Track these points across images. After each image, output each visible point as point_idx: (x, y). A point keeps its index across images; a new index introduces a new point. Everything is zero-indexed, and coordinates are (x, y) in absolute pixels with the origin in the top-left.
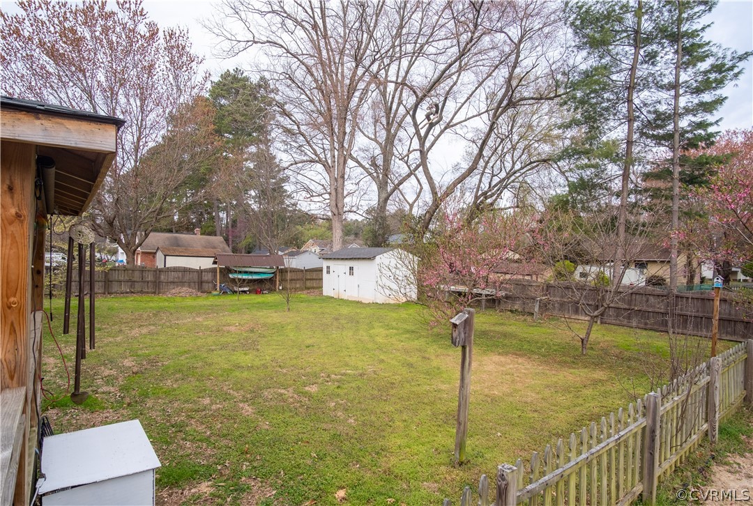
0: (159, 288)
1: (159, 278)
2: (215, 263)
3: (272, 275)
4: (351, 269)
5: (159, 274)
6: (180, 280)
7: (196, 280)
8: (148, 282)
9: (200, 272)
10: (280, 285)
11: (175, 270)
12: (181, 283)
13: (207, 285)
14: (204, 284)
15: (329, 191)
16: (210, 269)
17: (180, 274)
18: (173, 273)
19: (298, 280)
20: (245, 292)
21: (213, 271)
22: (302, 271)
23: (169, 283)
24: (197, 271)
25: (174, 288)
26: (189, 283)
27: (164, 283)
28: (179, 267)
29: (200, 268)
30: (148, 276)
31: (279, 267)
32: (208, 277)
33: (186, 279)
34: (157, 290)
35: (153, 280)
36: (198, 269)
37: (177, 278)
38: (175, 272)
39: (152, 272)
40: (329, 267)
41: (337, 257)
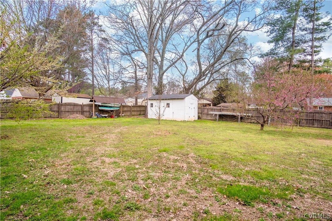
0: (61, 115)
1: (61, 109)
2: (91, 101)
3: (118, 109)
4: (168, 104)
5: (61, 107)
6: (72, 110)
7: (80, 110)
8: (54, 111)
9: (82, 106)
10: (123, 113)
12: (73, 112)
13: (86, 113)
15: (146, 66)
16: (88, 104)
17: (72, 107)
18: (68, 106)
19: (128, 111)
20: (106, 117)
21: (91, 106)
22: (130, 107)
23: (66, 112)
24: (81, 106)
25: (69, 115)
26: (77, 112)
27: (63, 112)
28: (71, 103)
29: (83, 103)
30: (54, 107)
31: (122, 104)
32: (87, 109)
33: (75, 110)
34: (60, 116)
35: (57, 110)
36: (82, 104)
37: (70, 109)
38: (69, 106)
39: (56, 105)
40: (152, 104)
41: (159, 98)
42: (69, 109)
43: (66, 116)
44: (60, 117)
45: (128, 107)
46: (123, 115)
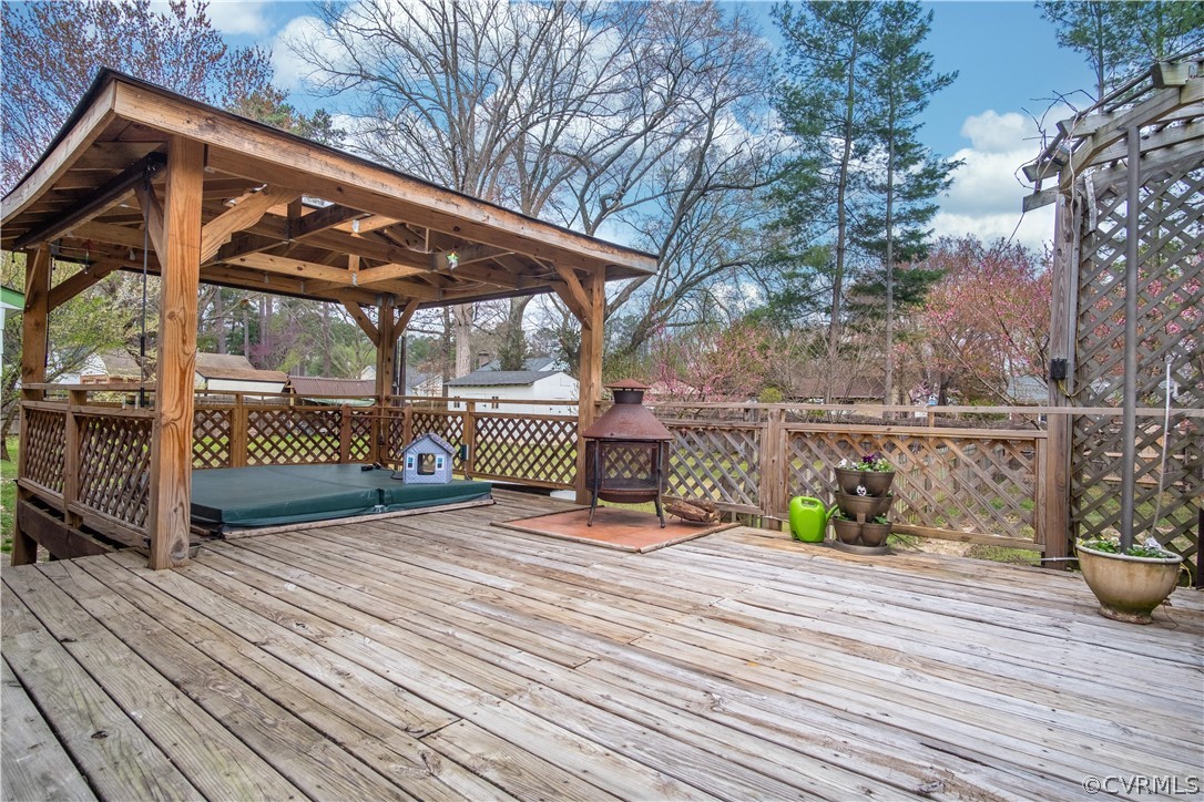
41: (472, 383)
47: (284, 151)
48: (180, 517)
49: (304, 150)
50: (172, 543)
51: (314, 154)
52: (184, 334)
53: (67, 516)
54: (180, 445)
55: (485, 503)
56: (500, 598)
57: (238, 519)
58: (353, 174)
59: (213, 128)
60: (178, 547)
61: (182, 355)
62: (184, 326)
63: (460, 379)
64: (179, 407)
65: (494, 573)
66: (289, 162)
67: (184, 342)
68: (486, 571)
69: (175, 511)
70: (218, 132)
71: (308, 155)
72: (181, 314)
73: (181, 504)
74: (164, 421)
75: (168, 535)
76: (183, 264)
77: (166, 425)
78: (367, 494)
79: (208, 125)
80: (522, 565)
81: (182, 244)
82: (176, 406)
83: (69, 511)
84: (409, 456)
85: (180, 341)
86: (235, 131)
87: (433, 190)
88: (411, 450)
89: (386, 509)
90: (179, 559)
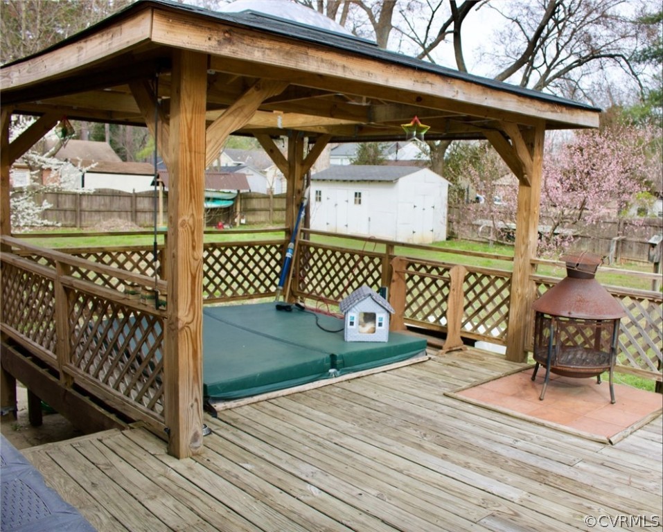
1: (80, 204)
2: (155, 183)
3: (230, 203)
4: (358, 195)
5: (80, 200)
6: (108, 208)
7: (129, 208)
8: (66, 211)
9: (134, 197)
10: (242, 217)
11: (100, 193)
12: (109, 212)
13: (143, 215)
14: (139, 214)
16: (146, 192)
17: (107, 199)
19: (263, 210)
21: (153, 196)
22: (268, 197)
23: (93, 213)
24: (129, 195)
25: (100, 220)
26: (120, 212)
27: (87, 213)
28: (105, 190)
29: (134, 190)
30: (65, 202)
31: (241, 191)
32: (145, 204)
33: (115, 206)
34: (79, 223)
35: (72, 207)
36: (131, 192)
37: (103, 205)
38: (101, 197)
39: (70, 196)
40: (318, 193)
41: (335, 178)
42: (100, 205)
43: (94, 223)
44: (78, 225)
45: (262, 200)
46: (243, 221)
47: (287, 53)
48: (196, 411)
49: (303, 49)
50: (191, 434)
51: (311, 52)
52: (193, 240)
53: (62, 376)
54: (193, 346)
55: (421, 359)
56: (517, 515)
57: (220, 392)
58: (344, 67)
59: (229, 41)
60: (196, 437)
61: (192, 260)
62: (193, 233)
63: (322, 173)
64: (191, 310)
65: (488, 474)
66: (291, 64)
67: (194, 248)
68: (478, 470)
69: (192, 406)
70: (234, 44)
71: (307, 54)
72: (191, 222)
73: (196, 400)
74: (180, 326)
75: (187, 428)
76: (191, 172)
77: (183, 328)
78: (323, 360)
79: (225, 39)
80: (511, 463)
81: (190, 151)
82: (189, 310)
83: (63, 372)
84: (350, 314)
85: (191, 248)
86: (247, 40)
87: (411, 72)
88: (353, 309)
89: (338, 373)
90: (196, 448)
